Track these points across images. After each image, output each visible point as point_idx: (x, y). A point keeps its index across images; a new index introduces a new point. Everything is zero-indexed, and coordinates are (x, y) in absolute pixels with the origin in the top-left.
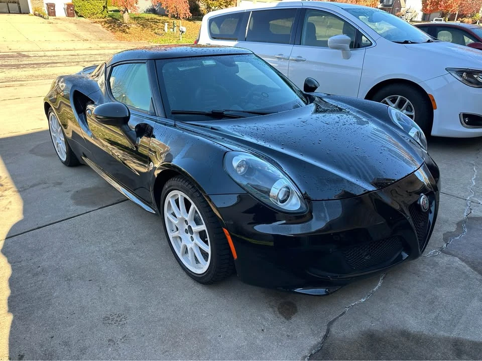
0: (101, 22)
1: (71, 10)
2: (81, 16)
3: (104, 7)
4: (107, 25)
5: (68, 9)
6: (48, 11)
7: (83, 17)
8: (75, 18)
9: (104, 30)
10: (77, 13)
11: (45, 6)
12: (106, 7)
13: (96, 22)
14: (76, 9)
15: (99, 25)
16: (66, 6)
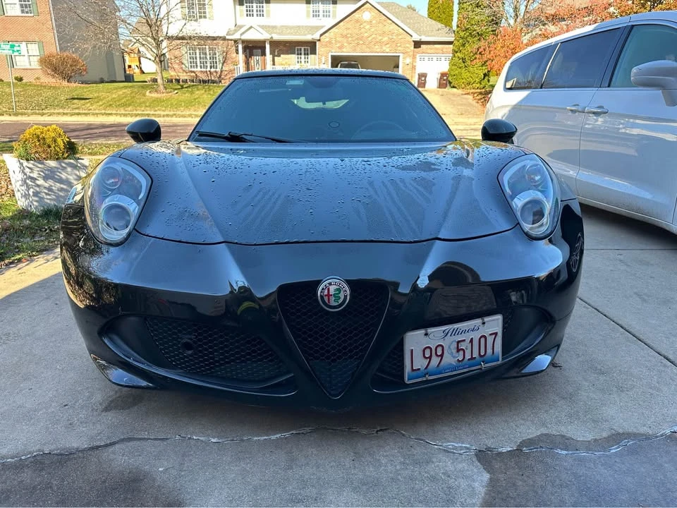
0: (474, 93)
1: (444, 80)
2: (454, 87)
3: (485, 75)
4: (480, 97)
5: (441, 78)
6: (418, 81)
7: (455, 87)
8: (446, 90)
9: (474, 103)
10: (450, 83)
11: (417, 77)
12: (488, 75)
13: (468, 94)
14: (450, 79)
15: (470, 97)
16: (440, 75)
